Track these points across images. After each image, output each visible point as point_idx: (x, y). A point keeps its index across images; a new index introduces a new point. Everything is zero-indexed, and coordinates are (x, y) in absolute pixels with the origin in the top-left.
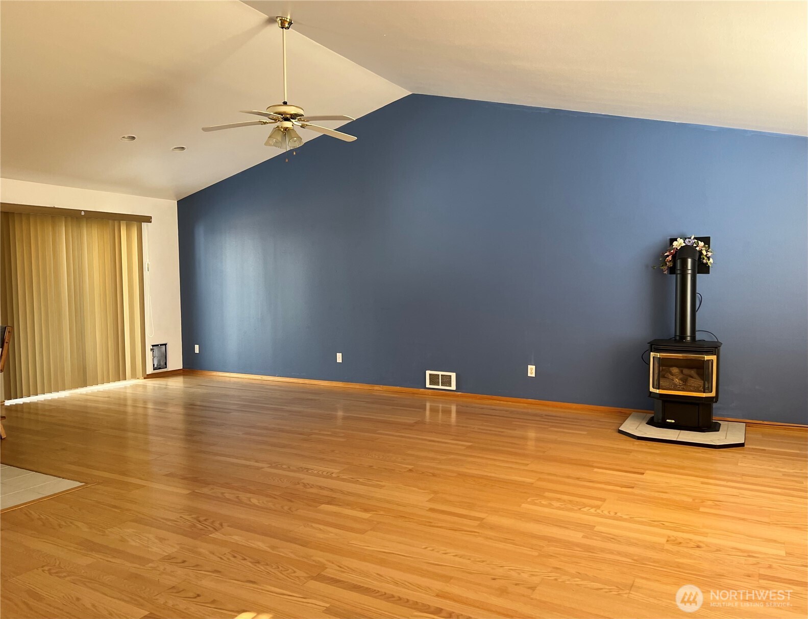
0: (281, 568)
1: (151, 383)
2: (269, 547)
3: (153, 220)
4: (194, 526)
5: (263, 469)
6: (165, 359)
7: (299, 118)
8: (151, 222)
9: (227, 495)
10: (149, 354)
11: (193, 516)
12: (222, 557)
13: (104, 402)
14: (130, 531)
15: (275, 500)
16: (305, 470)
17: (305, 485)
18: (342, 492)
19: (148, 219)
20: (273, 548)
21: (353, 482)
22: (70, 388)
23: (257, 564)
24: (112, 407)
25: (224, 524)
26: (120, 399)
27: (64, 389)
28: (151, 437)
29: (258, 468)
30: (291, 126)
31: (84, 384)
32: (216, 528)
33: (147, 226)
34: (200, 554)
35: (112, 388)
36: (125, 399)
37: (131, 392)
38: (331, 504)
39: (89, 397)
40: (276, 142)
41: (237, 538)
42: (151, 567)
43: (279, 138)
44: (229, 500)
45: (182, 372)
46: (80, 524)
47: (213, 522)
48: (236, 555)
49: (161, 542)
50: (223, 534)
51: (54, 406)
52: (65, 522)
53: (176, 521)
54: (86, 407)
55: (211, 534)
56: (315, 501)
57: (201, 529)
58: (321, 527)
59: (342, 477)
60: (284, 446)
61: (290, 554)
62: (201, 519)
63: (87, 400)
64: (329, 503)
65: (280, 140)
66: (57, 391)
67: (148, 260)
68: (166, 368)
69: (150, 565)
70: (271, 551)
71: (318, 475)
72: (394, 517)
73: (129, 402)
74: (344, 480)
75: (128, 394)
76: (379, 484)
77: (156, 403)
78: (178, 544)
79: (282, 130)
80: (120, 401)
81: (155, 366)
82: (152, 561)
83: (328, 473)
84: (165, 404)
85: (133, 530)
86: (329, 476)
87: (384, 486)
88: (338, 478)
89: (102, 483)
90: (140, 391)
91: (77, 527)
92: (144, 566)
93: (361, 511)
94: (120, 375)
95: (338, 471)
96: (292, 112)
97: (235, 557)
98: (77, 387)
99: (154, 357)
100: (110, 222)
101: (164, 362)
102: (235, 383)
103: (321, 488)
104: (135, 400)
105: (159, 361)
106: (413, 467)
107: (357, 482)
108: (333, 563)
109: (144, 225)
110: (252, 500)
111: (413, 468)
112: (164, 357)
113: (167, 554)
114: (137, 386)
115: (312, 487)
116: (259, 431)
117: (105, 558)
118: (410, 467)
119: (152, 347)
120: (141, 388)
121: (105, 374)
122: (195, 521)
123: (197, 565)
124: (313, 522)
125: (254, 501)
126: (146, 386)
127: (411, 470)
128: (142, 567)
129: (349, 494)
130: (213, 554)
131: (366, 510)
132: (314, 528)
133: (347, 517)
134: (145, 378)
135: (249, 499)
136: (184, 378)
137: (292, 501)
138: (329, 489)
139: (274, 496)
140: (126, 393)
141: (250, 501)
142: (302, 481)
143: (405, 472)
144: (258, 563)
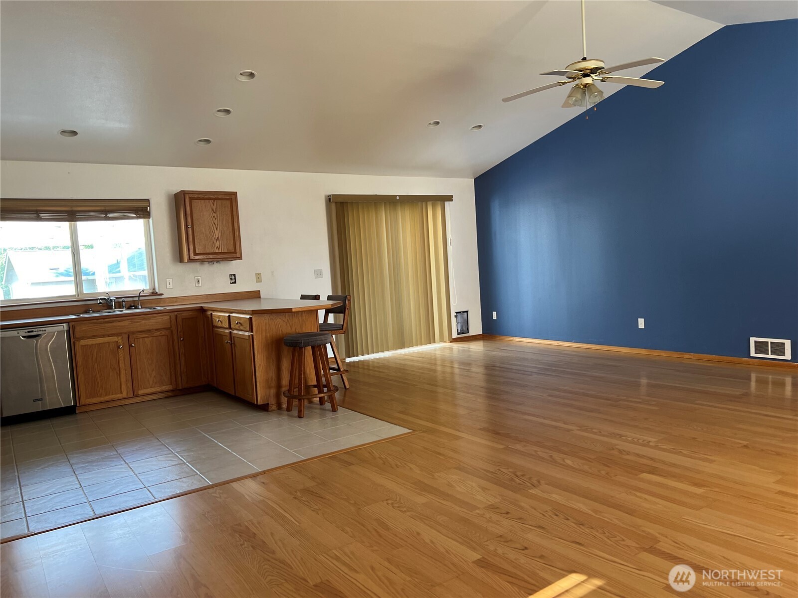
0: (607, 534)
1: (456, 346)
2: (591, 510)
3: (454, 198)
4: (512, 480)
5: (573, 432)
6: (467, 325)
7: (600, 71)
8: (452, 201)
9: (540, 453)
10: (454, 320)
11: (510, 470)
12: (544, 514)
13: (418, 361)
14: (454, 477)
15: (591, 463)
16: (618, 436)
17: (620, 451)
18: (664, 462)
19: (450, 198)
20: (595, 511)
21: (675, 453)
22: (392, 350)
23: (581, 526)
24: (425, 365)
25: (541, 481)
26: (431, 359)
27: (388, 350)
28: (458, 393)
29: (568, 430)
30: (591, 82)
31: (403, 346)
32: (535, 485)
33: (449, 204)
34: (522, 508)
35: (425, 350)
36: (435, 359)
37: (440, 353)
38: (653, 474)
39: (406, 357)
40: (576, 101)
41: (557, 496)
42: (478, 514)
43: (579, 96)
44: (543, 458)
45: (482, 336)
46: (412, 466)
47: (530, 478)
48: (557, 513)
49: (484, 491)
50: (542, 491)
51: (382, 363)
52: (401, 463)
53: (495, 473)
54: (405, 365)
55: (530, 489)
56: (635, 469)
57: (519, 484)
58: (646, 496)
59: (661, 447)
60: (592, 411)
61: (615, 520)
62: (519, 474)
63: (406, 359)
64: (650, 473)
65: (580, 98)
66: (383, 351)
67: (450, 235)
68: (468, 333)
69: (477, 511)
70: (593, 514)
71: (632, 442)
72: (734, 496)
73: (439, 362)
74: (664, 450)
75: (437, 355)
76: (708, 458)
77: (462, 363)
78: (500, 495)
79: (582, 87)
80: (431, 360)
81: (459, 331)
82: (479, 508)
83: (644, 441)
84: (469, 364)
85: (457, 477)
86: (646, 444)
87: (714, 461)
88: (656, 447)
89: (426, 431)
90: (447, 353)
91: (411, 469)
92: (472, 512)
93: (690, 485)
94: (431, 340)
95: (657, 440)
96: (593, 67)
97: (557, 515)
98: (397, 349)
99: (458, 323)
100: (419, 203)
101: (467, 327)
102: (532, 348)
103: (638, 455)
104: (443, 360)
105: (462, 327)
106: (748, 442)
107: (680, 453)
108: (666, 537)
109: (447, 203)
110: (566, 460)
111: (747, 444)
112: (466, 323)
113: (491, 504)
114: (445, 348)
115: (628, 454)
116: (562, 394)
117: (437, 500)
118: (745, 443)
119: (455, 314)
120: (448, 350)
121: (418, 337)
122: (513, 476)
123: (521, 518)
124: (636, 490)
125: (569, 462)
126: (452, 348)
127: (746, 446)
128: (470, 512)
129: (674, 465)
130: (535, 509)
131: (696, 485)
132: (637, 496)
133: (674, 489)
134: (451, 342)
135: (563, 460)
136: (484, 342)
137: (609, 467)
138: (648, 457)
139: (587, 458)
140: (435, 354)
141: (564, 461)
142: (617, 447)
143: (738, 447)
144: (582, 524)
